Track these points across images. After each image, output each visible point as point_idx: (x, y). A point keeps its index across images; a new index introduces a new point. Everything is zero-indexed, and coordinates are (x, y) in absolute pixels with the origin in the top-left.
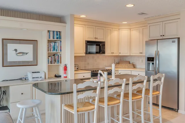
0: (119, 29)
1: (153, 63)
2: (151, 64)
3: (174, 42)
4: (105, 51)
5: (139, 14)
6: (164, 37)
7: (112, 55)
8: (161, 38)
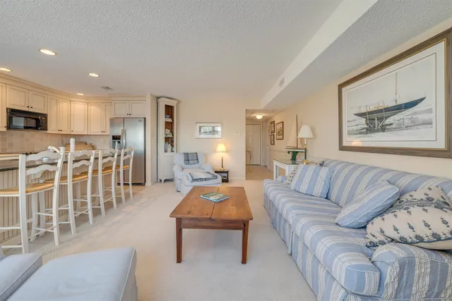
0: (71, 101)
1: (119, 142)
2: (117, 143)
3: (140, 121)
4: (47, 127)
5: (104, 88)
6: (131, 116)
7: (59, 132)
8: (128, 116)
